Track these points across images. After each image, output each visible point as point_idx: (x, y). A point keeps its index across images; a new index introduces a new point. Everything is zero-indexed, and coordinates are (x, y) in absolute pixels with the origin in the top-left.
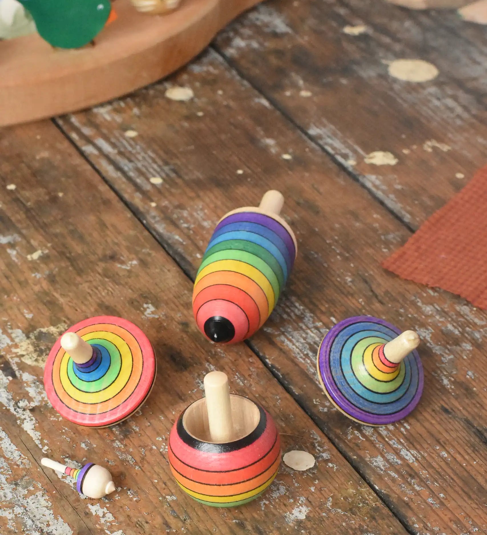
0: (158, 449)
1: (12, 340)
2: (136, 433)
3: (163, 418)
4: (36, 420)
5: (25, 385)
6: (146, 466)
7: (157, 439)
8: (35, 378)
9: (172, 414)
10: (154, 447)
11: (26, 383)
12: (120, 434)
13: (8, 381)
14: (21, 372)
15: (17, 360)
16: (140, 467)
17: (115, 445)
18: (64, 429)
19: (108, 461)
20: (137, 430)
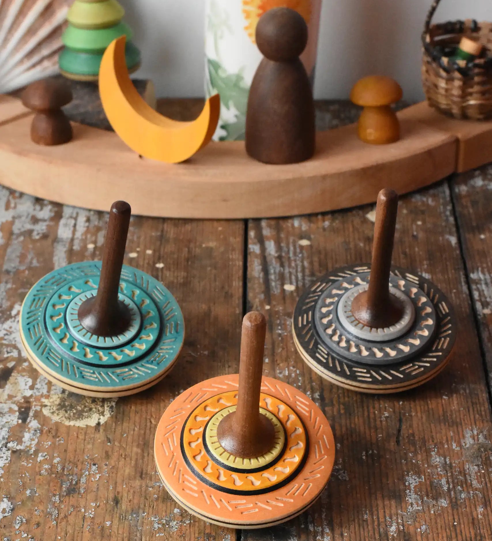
0: (85, 512)
1: (49, 391)
2: (79, 493)
3: (111, 488)
4: (10, 461)
5: (27, 430)
6: (63, 523)
7: (92, 504)
8: (40, 426)
9: (123, 486)
10: (83, 510)
11: (29, 429)
12: (65, 491)
13: (16, 423)
14: (33, 418)
15: (38, 408)
16: (57, 523)
17: (53, 499)
18: (25, 474)
19: (36, 510)
20: (82, 492)
